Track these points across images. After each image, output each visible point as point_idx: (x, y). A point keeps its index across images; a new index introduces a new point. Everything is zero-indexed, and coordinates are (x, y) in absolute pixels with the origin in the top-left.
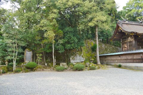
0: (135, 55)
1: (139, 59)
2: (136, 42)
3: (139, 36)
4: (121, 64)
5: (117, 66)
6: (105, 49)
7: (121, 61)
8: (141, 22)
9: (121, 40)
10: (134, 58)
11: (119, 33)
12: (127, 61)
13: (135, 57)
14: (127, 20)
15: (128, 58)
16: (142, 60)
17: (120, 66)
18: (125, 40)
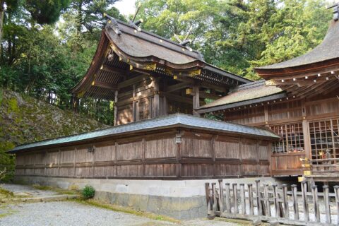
0: (155, 142)
1: (169, 161)
2: (165, 101)
3: (175, 77)
5: (78, 191)
6: (61, 128)
8: (184, 45)
9: (116, 93)
10: (148, 156)
15: (125, 158)
16: (179, 167)
17: (88, 196)
18: (127, 94)
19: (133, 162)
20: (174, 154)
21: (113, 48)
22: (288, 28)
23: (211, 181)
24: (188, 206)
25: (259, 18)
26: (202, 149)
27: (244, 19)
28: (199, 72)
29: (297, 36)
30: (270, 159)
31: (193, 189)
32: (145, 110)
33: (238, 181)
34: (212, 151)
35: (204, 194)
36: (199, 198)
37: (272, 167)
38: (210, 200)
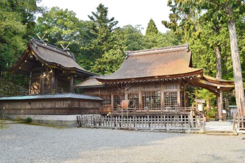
0: (59, 102)
1: (65, 109)
2: (57, 80)
3: (64, 72)
4: (32, 117)
5: (22, 120)
7: (30, 111)
8: (66, 50)
9: (31, 73)
10: (57, 107)
11: (29, 60)
12: (43, 111)
13: (59, 105)
14: (46, 41)
15: (46, 107)
16: (68, 111)
17: (29, 121)
19: (50, 109)
20: (67, 106)
21: (33, 53)
22: (115, 46)
23: (79, 115)
24: (71, 123)
25: (102, 38)
26: (76, 105)
27: (95, 37)
28: (74, 72)
29: (119, 50)
30: (100, 107)
31: (72, 118)
32: (47, 83)
33: (88, 115)
34: (79, 105)
35: (76, 119)
36: (75, 121)
37: (100, 110)
38: (78, 121)
